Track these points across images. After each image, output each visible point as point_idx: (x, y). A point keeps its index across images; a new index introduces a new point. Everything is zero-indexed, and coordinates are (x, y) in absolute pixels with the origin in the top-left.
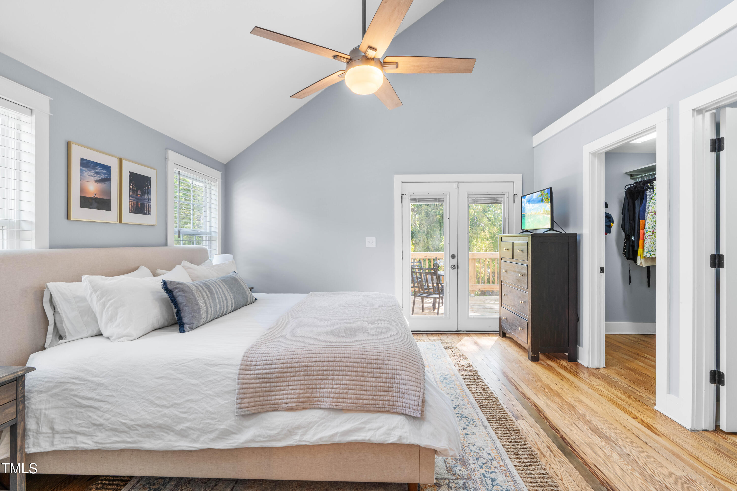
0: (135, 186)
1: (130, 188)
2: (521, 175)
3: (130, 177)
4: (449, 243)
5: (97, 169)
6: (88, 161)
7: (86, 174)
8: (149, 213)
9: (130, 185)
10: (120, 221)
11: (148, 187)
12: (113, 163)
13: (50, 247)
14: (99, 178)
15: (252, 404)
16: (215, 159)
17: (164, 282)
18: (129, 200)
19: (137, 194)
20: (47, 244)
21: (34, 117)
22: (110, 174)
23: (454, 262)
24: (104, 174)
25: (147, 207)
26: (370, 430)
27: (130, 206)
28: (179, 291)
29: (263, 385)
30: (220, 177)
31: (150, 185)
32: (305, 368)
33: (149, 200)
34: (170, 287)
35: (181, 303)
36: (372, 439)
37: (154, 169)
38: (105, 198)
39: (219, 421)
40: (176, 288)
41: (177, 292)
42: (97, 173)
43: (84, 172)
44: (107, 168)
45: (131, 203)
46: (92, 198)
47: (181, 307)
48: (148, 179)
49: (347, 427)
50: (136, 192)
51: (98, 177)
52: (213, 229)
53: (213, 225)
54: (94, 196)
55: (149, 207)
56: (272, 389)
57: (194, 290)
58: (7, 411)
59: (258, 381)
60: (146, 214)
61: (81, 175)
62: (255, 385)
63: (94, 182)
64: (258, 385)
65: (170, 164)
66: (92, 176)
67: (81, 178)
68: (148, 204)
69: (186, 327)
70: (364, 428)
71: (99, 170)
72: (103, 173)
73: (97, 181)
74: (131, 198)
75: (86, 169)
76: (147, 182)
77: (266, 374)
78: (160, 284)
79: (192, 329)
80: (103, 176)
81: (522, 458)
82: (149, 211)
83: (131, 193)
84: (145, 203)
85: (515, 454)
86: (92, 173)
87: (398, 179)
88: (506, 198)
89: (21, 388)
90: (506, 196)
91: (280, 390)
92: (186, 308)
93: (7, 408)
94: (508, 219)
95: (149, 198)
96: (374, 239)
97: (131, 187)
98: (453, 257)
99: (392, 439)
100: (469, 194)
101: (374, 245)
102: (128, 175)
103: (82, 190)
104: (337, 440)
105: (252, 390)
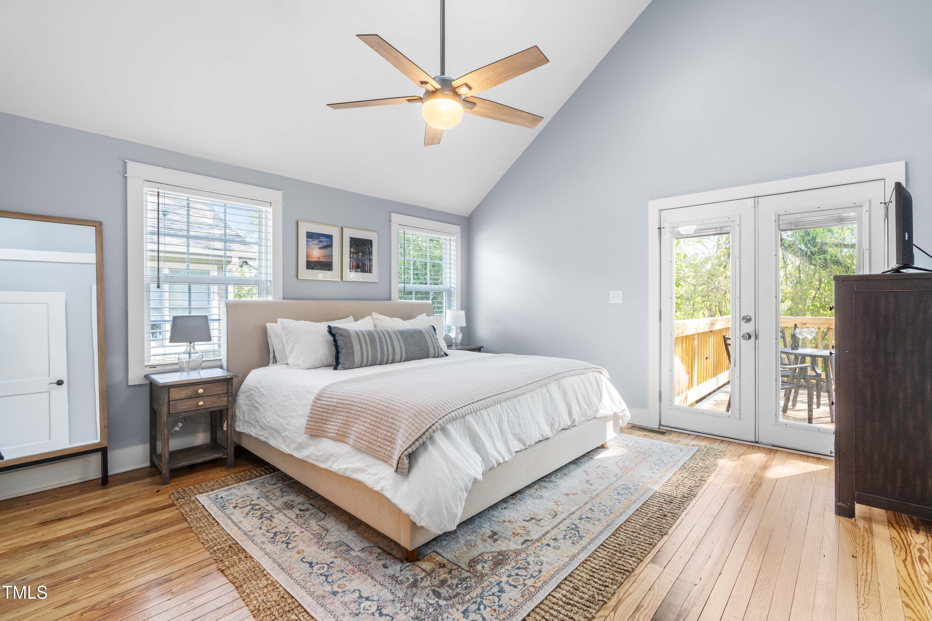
0: (356, 249)
1: (350, 251)
2: (903, 163)
3: (351, 241)
4: (740, 298)
5: (320, 239)
6: (313, 233)
7: (311, 243)
8: (370, 271)
9: (351, 249)
10: (342, 279)
11: (369, 249)
12: (334, 232)
13: (284, 299)
14: (323, 246)
15: (314, 427)
16: (453, 213)
17: (329, 327)
18: (350, 261)
19: (358, 256)
20: (281, 296)
21: (272, 207)
22: (332, 241)
23: (748, 328)
24: (327, 242)
25: (369, 266)
26: (369, 474)
27: (351, 266)
28: (340, 336)
29: (324, 414)
30: (460, 232)
31: (371, 246)
32: (348, 406)
33: (371, 260)
34: (333, 332)
35: (340, 346)
36: (366, 482)
37: (376, 231)
38: (328, 260)
39: (299, 436)
40: (338, 333)
41: (338, 336)
42: (320, 242)
43: (309, 242)
44: (330, 237)
45: (351, 263)
46: (316, 262)
47: (339, 348)
48: (369, 243)
49: (357, 465)
50: (357, 253)
51: (321, 245)
52: (452, 286)
53: (452, 280)
54: (318, 259)
55: (371, 266)
56: (328, 418)
57: (353, 336)
58: (222, 399)
59: (322, 410)
60: (367, 272)
61: (307, 245)
62: (319, 413)
63: (318, 249)
64: (321, 413)
65: (394, 226)
66: (316, 244)
67: (307, 247)
68: (370, 264)
69: (340, 366)
70: (366, 470)
71: (322, 239)
72: (325, 241)
73: (320, 248)
74: (352, 259)
75: (311, 240)
76: (369, 244)
77: (327, 405)
78: (326, 329)
79: (344, 369)
80: (325, 244)
81: (577, 595)
82: (370, 270)
83: (352, 255)
84: (366, 263)
85: (573, 587)
86: (316, 242)
87: (654, 206)
88: (864, 211)
89: (230, 387)
90: (866, 207)
91: (331, 421)
92: (343, 350)
93: (222, 397)
94: (867, 252)
95: (371, 257)
96: (620, 293)
97: (352, 250)
98: (748, 320)
99: (377, 488)
100: (780, 214)
101: (620, 301)
102: (349, 240)
103: (308, 256)
104: (348, 474)
105: (316, 416)
